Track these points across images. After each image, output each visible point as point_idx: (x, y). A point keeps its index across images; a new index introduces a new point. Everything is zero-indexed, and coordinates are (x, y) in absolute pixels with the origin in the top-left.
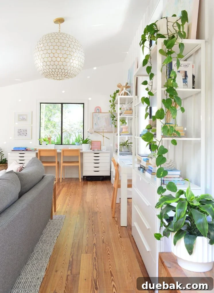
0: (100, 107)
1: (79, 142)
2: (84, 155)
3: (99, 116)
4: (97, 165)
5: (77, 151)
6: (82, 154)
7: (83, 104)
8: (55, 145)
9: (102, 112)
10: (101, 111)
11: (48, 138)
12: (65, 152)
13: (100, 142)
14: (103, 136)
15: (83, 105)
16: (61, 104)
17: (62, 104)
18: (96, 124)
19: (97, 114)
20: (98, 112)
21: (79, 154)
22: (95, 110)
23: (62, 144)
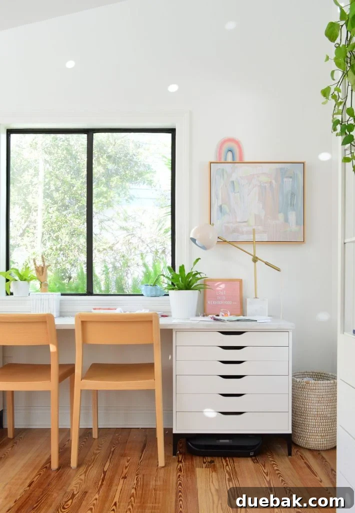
0: (237, 143)
1: (155, 285)
2: (178, 340)
3: (234, 177)
4: (232, 386)
5: (147, 321)
6: (167, 335)
7: (172, 131)
8: (62, 295)
9: (246, 160)
10: (241, 157)
11: (37, 270)
12: (90, 328)
13: (238, 283)
14: (255, 260)
15: (170, 135)
16: (85, 136)
17: (90, 132)
18: (225, 207)
19: (227, 167)
20: (230, 159)
21: (156, 338)
22: (219, 153)
23: (90, 293)
